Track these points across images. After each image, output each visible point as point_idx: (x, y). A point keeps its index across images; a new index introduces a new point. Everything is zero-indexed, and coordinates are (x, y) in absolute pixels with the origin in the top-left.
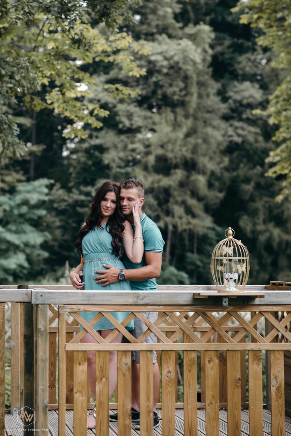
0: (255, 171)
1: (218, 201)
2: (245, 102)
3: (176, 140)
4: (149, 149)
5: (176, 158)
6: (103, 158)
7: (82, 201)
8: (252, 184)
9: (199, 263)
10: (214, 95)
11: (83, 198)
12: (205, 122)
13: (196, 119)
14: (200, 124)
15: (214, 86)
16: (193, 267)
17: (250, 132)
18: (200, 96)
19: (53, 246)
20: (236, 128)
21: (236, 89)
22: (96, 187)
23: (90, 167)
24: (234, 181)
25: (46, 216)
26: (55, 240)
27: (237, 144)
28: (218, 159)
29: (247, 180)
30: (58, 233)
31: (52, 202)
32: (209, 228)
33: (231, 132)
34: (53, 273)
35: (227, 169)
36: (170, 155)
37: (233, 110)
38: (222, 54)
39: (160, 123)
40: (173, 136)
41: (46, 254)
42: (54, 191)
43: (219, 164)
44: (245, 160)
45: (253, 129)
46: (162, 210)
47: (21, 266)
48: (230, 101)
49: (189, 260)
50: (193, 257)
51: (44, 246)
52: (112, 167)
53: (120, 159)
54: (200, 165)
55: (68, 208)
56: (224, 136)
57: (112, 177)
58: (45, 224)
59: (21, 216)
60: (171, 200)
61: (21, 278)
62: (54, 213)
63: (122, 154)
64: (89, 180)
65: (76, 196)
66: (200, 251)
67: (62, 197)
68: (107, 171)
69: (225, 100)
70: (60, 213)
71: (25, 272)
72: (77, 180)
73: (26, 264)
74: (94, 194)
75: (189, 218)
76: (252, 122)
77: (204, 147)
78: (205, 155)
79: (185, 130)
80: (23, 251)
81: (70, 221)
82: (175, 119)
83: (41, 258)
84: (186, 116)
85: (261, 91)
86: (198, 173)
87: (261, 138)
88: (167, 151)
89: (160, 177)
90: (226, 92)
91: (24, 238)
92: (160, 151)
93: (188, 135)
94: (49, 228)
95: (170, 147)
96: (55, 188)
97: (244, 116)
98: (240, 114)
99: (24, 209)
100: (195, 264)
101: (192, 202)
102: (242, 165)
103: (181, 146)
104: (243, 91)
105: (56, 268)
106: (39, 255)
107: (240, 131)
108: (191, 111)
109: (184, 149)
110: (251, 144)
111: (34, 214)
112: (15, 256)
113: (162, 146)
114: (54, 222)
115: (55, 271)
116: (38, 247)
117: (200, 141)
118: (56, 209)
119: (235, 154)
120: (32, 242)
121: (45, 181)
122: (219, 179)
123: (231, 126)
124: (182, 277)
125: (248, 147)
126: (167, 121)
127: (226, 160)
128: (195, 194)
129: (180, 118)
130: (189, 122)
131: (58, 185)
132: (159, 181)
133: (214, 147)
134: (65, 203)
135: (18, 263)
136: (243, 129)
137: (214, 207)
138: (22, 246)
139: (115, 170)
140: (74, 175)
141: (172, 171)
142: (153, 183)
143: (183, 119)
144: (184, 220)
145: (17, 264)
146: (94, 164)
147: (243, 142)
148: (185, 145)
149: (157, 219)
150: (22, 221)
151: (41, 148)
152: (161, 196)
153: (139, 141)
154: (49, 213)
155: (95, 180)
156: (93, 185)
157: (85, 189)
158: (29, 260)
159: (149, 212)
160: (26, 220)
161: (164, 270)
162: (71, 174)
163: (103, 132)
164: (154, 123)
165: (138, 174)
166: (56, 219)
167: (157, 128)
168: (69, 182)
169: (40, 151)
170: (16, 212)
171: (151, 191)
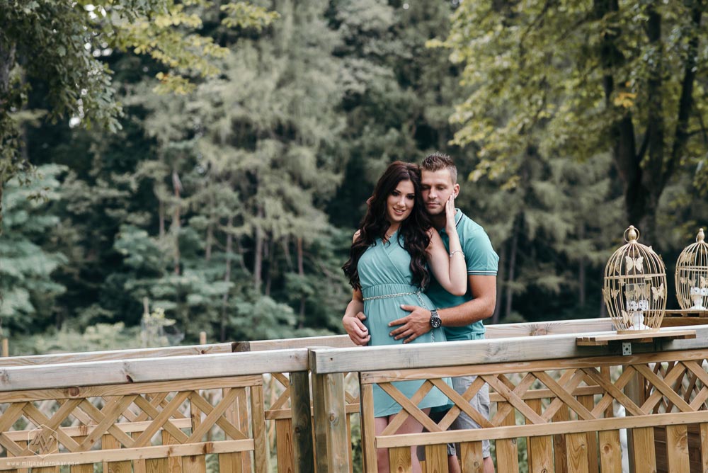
0: (388, 137)
1: (332, 188)
2: (366, 27)
3: (263, 93)
4: (220, 109)
5: (263, 121)
6: (146, 128)
7: (115, 199)
8: (385, 157)
9: (307, 289)
10: (319, 16)
11: (114, 193)
12: (307, 62)
13: (292, 57)
14: (299, 65)
15: (319, 3)
16: (299, 296)
17: (376, 75)
18: (297, 21)
19: (70, 275)
20: (355, 69)
21: (350, 8)
22: (136, 175)
23: (124, 142)
24: (356, 154)
25: (56, 226)
26: (74, 264)
27: (357, 95)
28: (330, 121)
29: (376, 153)
30: (78, 252)
31: (64, 202)
32: (322, 232)
33: (347, 75)
34: (73, 319)
35: (344, 136)
36: (255, 117)
37: (348, 42)
39: (236, 66)
40: (257, 86)
41: (60, 289)
42: (66, 184)
43: (332, 127)
44: (372, 120)
45: (381, 70)
46: (247, 207)
47: (22, 312)
48: (343, 27)
49: (291, 285)
50: (298, 279)
51: (57, 276)
52: (162, 141)
53: (174, 126)
54: (303, 131)
55: (90, 210)
56: (337, 82)
57: (162, 156)
58: (54, 239)
59: (15, 227)
60: (260, 189)
61: (22, 331)
62: (69, 221)
63: (177, 119)
64: (122, 164)
65: (104, 190)
66: (308, 270)
67: (80, 194)
68: (152, 148)
69: (335, 24)
70: (77, 219)
71: (29, 320)
72: (103, 165)
73: (29, 308)
74: (134, 186)
75: (290, 216)
76: (379, 59)
77: (307, 101)
78: (309, 115)
79: (276, 75)
80: (24, 286)
81: (96, 232)
82: (260, 58)
83: (52, 295)
84: (277, 53)
85: (391, 9)
86: (301, 143)
87: (394, 85)
88: (250, 110)
89: (241, 152)
90: (336, 13)
91: (24, 264)
92: (238, 112)
93: (280, 84)
94: (62, 245)
95: (254, 104)
96: (68, 179)
97: (367, 50)
98: (360, 46)
99: (22, 217)
100: (301, 291)
101: (293, 191)
102: (367, 129)
103: (271, 101)
104: (362, 9)
105: (78, 310)
106: (49, 291)
107: (361, 75)
108: (284, 45)
109: (276, 107)
110: (380, 95)
111: (37, 223)
112: (12, 295)
113: (241, 103)
114: (69, 235)
115: (76, 315)
116: (48, 278)
117: (300, 92)
118: (71, 214)
119: (357, 111)
120: (38, 269)
121: (54, 169)
122: (332, 152)
123: (347, 66)
124: (283, 312)
125: (375, 99)
126: (246, 63)
127: (343, 122)
128: (296, 179)
129: (267, 57)
130: (282, 64)
131: (72, 175)
132: (240, 159)
133: (323, 100)
134: (87, 204)
135: (17, 306)
136: (365, 70)
137: (328, 198)
138: (21, 277)
139: (167, 145)
140: (97, 157)
141: (259, 143)
142: (229, 164)
143: (272, 59)
144: (283, 221)
145: (14, 308)
146: (130, 137)
147: (367, 91)
148: (278, 100)
149: (239, 221)
150: (19, 235)
151: (40, 113)
152: (245, 184)
153: (204, 97)
154: (62, 220)
155: (135, 163)
156: (132, 171)
157: (119, 179)
158: (33, 300)
159: (226, 211)
160: (26, 234)
161: (253, 303)
162: (92, 155)
163: (143, 84)
164: (226, 67)
165: (205, 150)
166: (73, 230)
167: (230, 74)
168: (90, 168)
169: (40, 119)
170: (8, 221)
171: (226, 176)
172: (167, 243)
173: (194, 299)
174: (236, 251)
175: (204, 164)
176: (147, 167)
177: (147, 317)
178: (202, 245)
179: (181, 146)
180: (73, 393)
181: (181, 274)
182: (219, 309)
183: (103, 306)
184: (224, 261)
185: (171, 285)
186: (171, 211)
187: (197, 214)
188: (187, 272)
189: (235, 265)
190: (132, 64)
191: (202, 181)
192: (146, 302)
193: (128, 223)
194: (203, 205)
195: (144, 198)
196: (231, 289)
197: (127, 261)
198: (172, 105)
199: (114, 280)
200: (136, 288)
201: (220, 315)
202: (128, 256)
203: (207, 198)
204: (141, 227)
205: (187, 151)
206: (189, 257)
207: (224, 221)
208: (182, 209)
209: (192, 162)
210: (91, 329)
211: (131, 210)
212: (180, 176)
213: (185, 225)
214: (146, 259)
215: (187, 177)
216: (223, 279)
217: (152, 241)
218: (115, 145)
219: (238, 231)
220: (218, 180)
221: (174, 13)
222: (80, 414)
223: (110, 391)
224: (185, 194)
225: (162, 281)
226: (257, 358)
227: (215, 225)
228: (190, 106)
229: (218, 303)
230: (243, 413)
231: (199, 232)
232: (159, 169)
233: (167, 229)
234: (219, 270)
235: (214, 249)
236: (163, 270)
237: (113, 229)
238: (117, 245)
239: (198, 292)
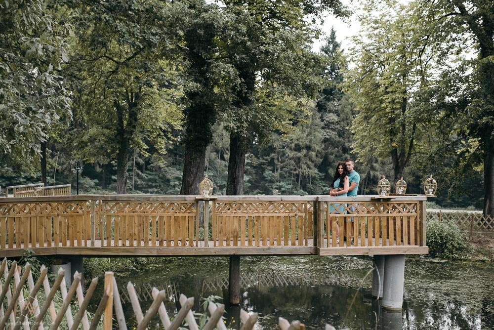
0: (335, 150)
1: (320, 162)
2: (331, 121)
3: (303, 137)
4: (292, 141)
5: (303, 145)
6: (273, 145)
7: (264, 163)
8: (334, 155)
9: (311, 188)
10: (318, 118)
11: (264, 161)
12: (315, 130)
13: (311, 128)
14: (313, 130)
15: (319, 115)
16: (310, 190)
17: (333, 134)
19: (252, 181)
20: (327, 132)
21: (327, 116)
23: (267, 148)
24: (326, 154)
26: (253, 179)
27: (327, 139)
28: (320, 145)
29: (332, 154)
30: (254, 175)
31: (251, 163)
32: (316, 174)
33: (325, 134)
35: (323, 149)
36: (301, 143)
37: (326, 125)
38: (321, 101)
39: (296, 131)
40: (302, 135)
41: (250, 185)
43: (320, 147)
44: (331, 146)
46: (297, 166)
48: (325, 121)
49: (308, 187)
50: (310, 185)
51: (249, 181)
52: (277, 148)
53: (280, 145)
54: (313, 148)
55: (258, 165)
56: (322, 135)
57: (276, 152)
60: (301, 162)
62: (252, 168)
63: (281, 143)
64: (267, 154)
65: (262, 161)
66: (312, 183)
68: (274, 150)
69: (323, 120)
72: (261, 154)
74: (269, 160)
75: (308, 169)
76: (333, 130)
77: (314, 140)
78: (315, 143)
79: (307, 133)
81: (259, 171)
85: (337, 117)
86: (312, 151)
87: (337, 136)
89: (297, 152)
90: (323, 117)
92: (297, 142)
93: (307, 135)
94: (250, 174)
95: (301, 140)
97: (330, 127)
101: (310, 163)
102: (329, 148)
104: (330, 117)
105: (253, 190)
106: (247, 185)
107: (329, 134)
109: (306, 141)
113: (297, 140)
114: (252, 171)
117: (313, 138)
118: (253, 166)
119: (327, 143)
122: (320, 153)
123: (325, 131)
124: (305, 194)
125: (332, 140)
127: (323, 145)
128: (311, 160)
130: (308, 130)
131: (254, 156)
132: (296, 154)
133: (319, 140)
136: (330, 132)
137: (318, 165)
139: (278, 150)
140: (260, 152)
141: (301, 150)
142: (294, 155)
146: (269, 147)
147: (330, 138)
148: (307, 139)
149: (295, 170)
152: (297, 161)
155: (270, 154)
156: (269, 156)
157: (265, 158)
159: (292, 167)
165: (287, 151)
168: (258, 155)
171: (293, 158)
172: (277, 175)
174: (294, 177)
175: (287, 155)
176: (272, 155)
178: (286, 175)
181: (280, 182)
183: (260, 190)
184: (291, 180)
185: (277, 185)
186: (278, 166)
187: (285, 168)
189: (293, 181)
191: (286, 159)
192: (271, 189)
193: (267, 169)
194: (286, 165)
195: (271, 163)
196: (292, 187)
199: (263, 183)
200: (269, 185)
202: (267, 177)
204: (270, 170)
205: (283, 151)
206: (282, 178)
207: (291, 170)
208: (281, 166)
209: (284, 154)
211: (268, 166)
212: (281, 158)
213: (281, 170)
214: (271, 178)
215: (283, 158)
216: (290, 184)
217: (273, 174)
219: (295, 172)
220: (291, 159)
224: (282, 162)
225: (275, 184)
227: (289, 171)
229: (289, 190)
231: (285, 172)
232: (275, 155)
233: (277, 171)
234: (289, 182)
235: (288, 177)
236: (275, 181)
237: (263, 170)
238: (264, 174)
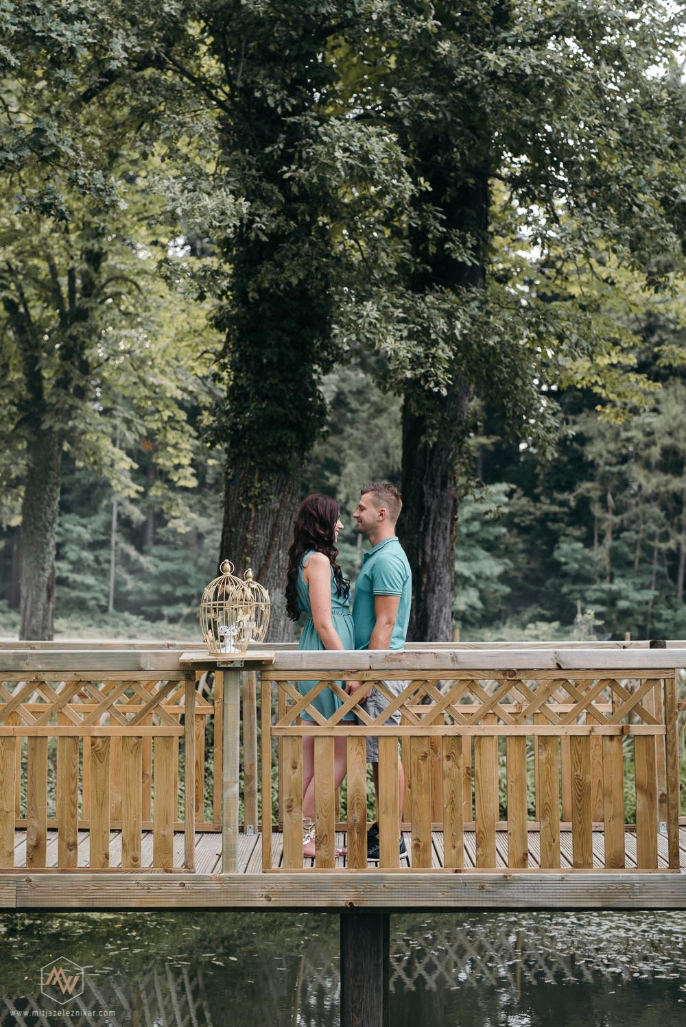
4: (651, 438)
6: (585, 453)
7: (555, 514)
11: (555, 508)
19: (515, 578)
22: (575, 494)
23: (565, 466)
25: (504, 535)
26: (518, 569)
30: (522, 558)
31: (512, 515)
34: (516, 616)
36: (683, 446)
39: (667, 401)
41: (507, 590)
42: (514, 500)
46: (672, 525)
47: (472, 607)
51: (504, 578)
52: (598, 465)
53: (609, 452)
55: (534, 523)
57: (597, 478)
58: (502, 547)
59: (470, 535)
61: (472, 625)
62: (515, 531)
63: (612, 446)
64: (563, 484)
65: (546, 507)
67: (525, 509)
68: (590, 470)
70: (523, 530)
71: (478, 615)
72: (546, 484)
73: (479, 605)
74: (573, 504)
80: (475, 586)
81: (538, 542)
83: (498, 594)
88: (678, 440)
89: (669, 477)
91: (476, 567)
92: (667, 441)
94: (508, 552)
95: (683, 434)
96: (515, 496)
99: (476, 526)
105: (520, 609)
106: (496, 591)
111: (488, 532)
112: (465, 592)
113: (670, 434)
114: (516, 543)
115: (518, 613)
116: (496, 580)
118: (518, 526)
120: (488, 572)
121: (504, 487)
126: (676, 398)
131: (520, 492)
132: (668, 482)
134: (532, 517)
135: (469, 602)
138: (473, 578)
139: (603, 469)
140: (541, 477)
142: (657, 487)
145: (466, 604)
146: (570, 461)
149: (665, 537)
150: (473, 542)
151: (494, 439)
152: (671, 505)
153: (637, 427)
154: (510, 531)
155: (575, 483)
156: (572, 491)
157: (560, 497)
158: (482, 598)
159: (653, 528)
160: (478, 541)
161: (676, 610)
162: (538, 475)
163: (584, 415)
164: (658, 401)
165: (637, 473)
166: (518, 540)
167: (662, 408)
168: (536, 486)
169: (493, 444)
170: (464, 530)
171: (655, 497)
172: (600, 554)
173: (623, 604)
174: (661, 563)
175: (635, 487)
176: (584, 487)
177: (579, 617)
178: (631, 557)
179: (615, 469)
180: (511, 676)
181: (611, 581)
182: (644, 614)
183: (542, 606)
184: (651, 572)
185: (602, 591)
186: (604, 526)
187: (628, 530)
188: (617, 581)
189: (660, 576)
190: (575, 398)
191: (633, 501)
192: (579, 604)
193: (567, 536)
194: (633, 522)
195: (581, 515)
196: (655, 596)
197: (564, 568)
198: (608, 434)
199: (552, 584)
200: (571, 592)
201: (645, 620)
202: (566, 563)
203: (637, 515)
204: (578, 539)
205: (620, 474)
206: (619, 567)
207: (651, 537)
208: (614, 525)
209: (624, 484)
210: (531, 626)
211: (568, 525)
212: (614, 496)
213: (615, 539)
214: (582, 567)
215: (620, 497)
216: (649, 588)
217: (587, 552)
218: (557, 466)
219: (664, 546)
220: (647, 500)
221: (613, 354)
222: (515, 694)
223: (543, 675)
224: (616, 513)
225: (595, 587)
226: (672, 655)
227: (643, 540)
228: (624, 435)
229: (644, 608)
230: (658, 702)
231: (629, 545)
232: (594, 489)
233: (600, 542)
234: (646, 579)
235: (642, 561)
236: (596, 577)
237: (553, 540)
238: (556, 554)
239: (626, 598)
